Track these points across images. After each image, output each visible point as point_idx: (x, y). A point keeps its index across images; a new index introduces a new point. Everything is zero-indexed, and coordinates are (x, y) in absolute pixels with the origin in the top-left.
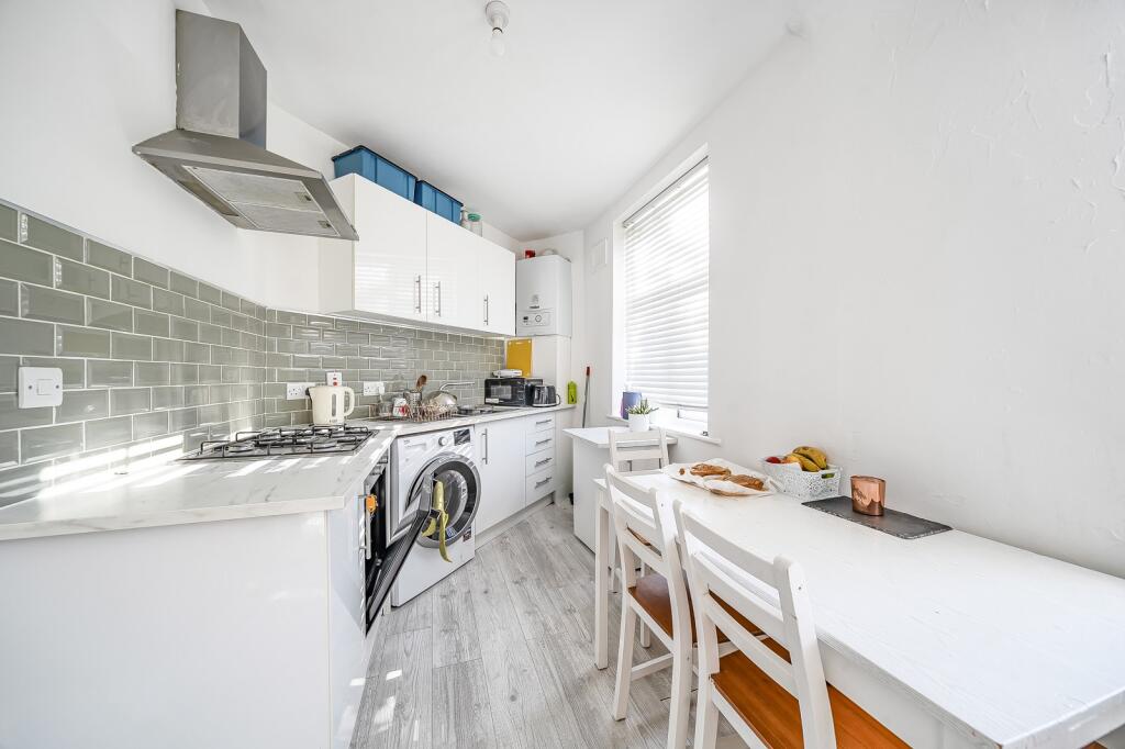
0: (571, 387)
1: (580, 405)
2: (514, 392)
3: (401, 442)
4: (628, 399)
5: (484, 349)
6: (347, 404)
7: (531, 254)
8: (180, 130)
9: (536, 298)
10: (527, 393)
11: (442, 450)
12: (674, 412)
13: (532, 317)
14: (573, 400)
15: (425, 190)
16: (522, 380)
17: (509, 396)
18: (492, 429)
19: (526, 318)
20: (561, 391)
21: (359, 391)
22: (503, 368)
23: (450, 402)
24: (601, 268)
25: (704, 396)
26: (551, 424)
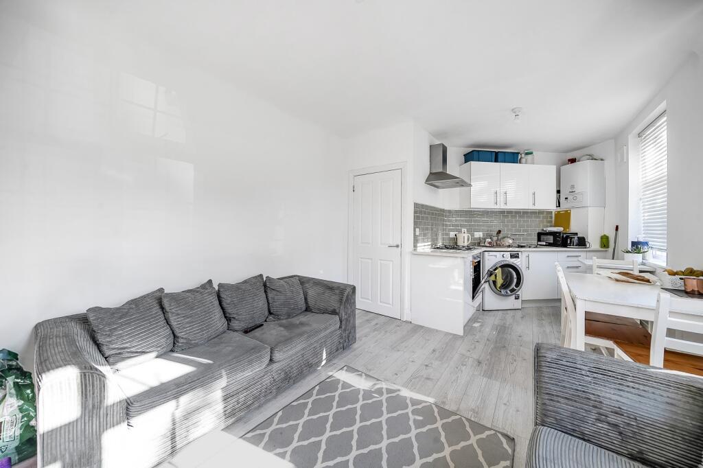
0: (604, 238)
1: (610, 249)
2: (555, 240)
3: (486, 253)
6: (468, 240)
7: (572, 161)
8: (431, 173)
9: (573, 187)
11: (503, 259)
13: (570, 198)
14: (604, 246)
15: (500, 155)
16: (561, 233)
17: (552, 242)
19: (566, 198)
21: (473, 235)
22: (551, 226)
23: (511, 241)
24: (622, 165)
25: (664, 242)
26: (578, 258)
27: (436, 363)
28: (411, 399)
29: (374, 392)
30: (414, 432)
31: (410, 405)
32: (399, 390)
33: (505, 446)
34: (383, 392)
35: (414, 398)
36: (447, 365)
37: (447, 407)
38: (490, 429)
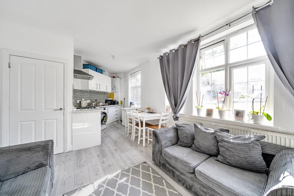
0: (121, 101)
1: (123, 105)
2: (111, 102)
4: (131, 103)
5: (105, 95)
7: (114, 77)
9: (115, 85)
10: (113, 103)
11: (102, 111)
12: (137, 105)
13: (114, 89)
14: (122, 104)
15: (98, 69)
16: (113, 100)
17: (110, 103)
18: (109, 108)
20: (120, 102)
22: (108, 98)
23: (102, 104)
24: (126, 81)
26: (117, 108)
27: (105, 159)
28: (114, 177)
29: (99, 189)
30: (129, 184)
31: (116, 179)
32: (107, 178)
33: (146, 165)
34: (102, 185)
35: (115, 175)
36: (109, 157)
37: (126, 169)
38: (140, 164)
